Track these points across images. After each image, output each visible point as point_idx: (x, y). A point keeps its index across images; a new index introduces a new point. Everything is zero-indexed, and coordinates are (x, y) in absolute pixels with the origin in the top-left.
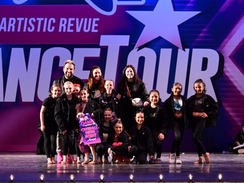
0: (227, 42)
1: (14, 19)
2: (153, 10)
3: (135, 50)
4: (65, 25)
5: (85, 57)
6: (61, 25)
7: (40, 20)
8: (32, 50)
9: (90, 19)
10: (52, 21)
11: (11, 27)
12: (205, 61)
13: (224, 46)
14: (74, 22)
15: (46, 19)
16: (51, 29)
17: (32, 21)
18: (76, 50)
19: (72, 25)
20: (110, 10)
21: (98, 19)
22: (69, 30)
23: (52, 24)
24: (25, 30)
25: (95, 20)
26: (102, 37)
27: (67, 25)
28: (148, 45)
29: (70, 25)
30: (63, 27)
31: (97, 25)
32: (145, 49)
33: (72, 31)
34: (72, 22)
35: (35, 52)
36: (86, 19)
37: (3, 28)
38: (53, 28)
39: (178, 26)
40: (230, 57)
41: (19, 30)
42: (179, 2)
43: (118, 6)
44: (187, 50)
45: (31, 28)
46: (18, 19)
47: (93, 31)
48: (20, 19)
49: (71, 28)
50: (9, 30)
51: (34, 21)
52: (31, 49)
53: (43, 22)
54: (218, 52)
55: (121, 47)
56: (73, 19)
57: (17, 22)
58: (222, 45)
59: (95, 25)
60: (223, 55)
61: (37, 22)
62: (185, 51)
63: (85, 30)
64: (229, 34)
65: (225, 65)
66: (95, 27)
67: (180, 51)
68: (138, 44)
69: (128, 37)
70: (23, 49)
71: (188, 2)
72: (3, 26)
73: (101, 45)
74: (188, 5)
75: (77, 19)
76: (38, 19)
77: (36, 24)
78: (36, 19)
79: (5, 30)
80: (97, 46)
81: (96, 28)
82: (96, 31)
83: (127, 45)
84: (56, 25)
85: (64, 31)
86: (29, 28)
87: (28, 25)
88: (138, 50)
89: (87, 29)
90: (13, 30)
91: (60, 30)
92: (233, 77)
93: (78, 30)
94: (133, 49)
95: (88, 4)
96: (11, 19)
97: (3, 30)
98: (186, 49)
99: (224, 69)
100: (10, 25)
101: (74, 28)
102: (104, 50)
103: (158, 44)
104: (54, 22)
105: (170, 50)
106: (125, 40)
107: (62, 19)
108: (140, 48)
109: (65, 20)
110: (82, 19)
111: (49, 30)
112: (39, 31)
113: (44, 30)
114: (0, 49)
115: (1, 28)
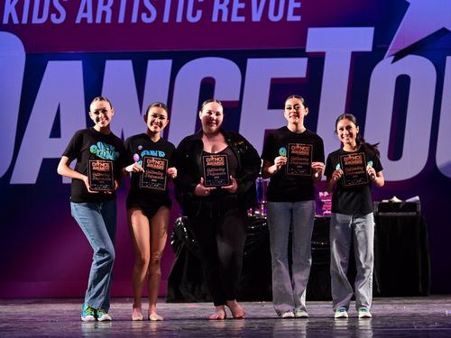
3: (387, 60)
4: (226, 6)
5: (273, 80)
6: (217, 6)
8: (151, 63)
11: (104, 13)
16: (194, 15)
18: (250, 61)
19: (242, 6)
22: (235, 18)
23: (197, 6)
24: (134, 20)
26: (312, 32)
27: (230, 7)
28: (415, 49)
29: (237, 5)
30: (220, 12)
31: (298, 5)
32: (409, 56)
33: (242, 19)
35: (158, 70)
37: (85, 15)
38: (199, 13)
41: (121, 20)
45: (149, 15)
47: (291, 18)
49: (240, 13)
50: (98, 20)
53: (175, 1)
55: (356, 57)
57: (118, 1)
59: (294, 5)
63: (272, 18)
66: (296, 9)
68: (394, 47)
69: (371, 31)
70: (129, 63)
72: (85, 11)
73: (308, 50)
77: (159, 5)
79: (90, 21)
80: (300, 52)
81: (296, 12)
82: (298, 18)
83: (369, 49)
85: (225, 19)
86: (144, 16)
87: (142, 9)
88: (394, 61)
89: (276, 14)
90: (108, 20)
91: (215, 19)
93: (256, 17)
94: (382, 58)
97: (84, 20)
100: (101, 8)
101: (246, 12)
102: (317, 62)
103: (439, 46)
106: (362, 39)
108: (398, 56)
111: (191, 19)
112: (166, 19)
113: (179, 19)
114: (80, 63)
115: (80, 15)
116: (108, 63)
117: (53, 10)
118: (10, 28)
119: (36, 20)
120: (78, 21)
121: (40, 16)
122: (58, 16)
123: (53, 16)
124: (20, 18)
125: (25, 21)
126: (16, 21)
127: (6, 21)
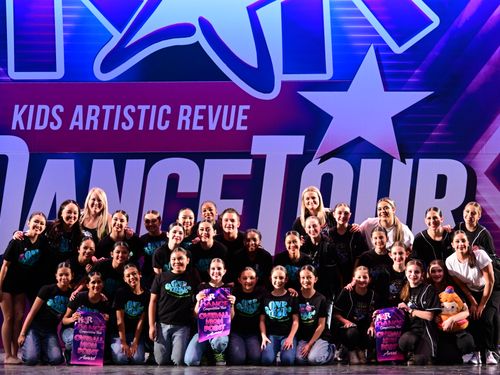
0: (482, 147)
1: (97, 108)
2: (346, 90)
3: (315, 161)
4: (189, 117)
5: (225, 176)
6: (181, 118)
7: (143, 108)
8: (129, 163)
9: (234, 107)
10: (165, 111)
11: (92, 122)
12: (442, 181)
13: (476, 154)
14: (204, 113)
15: (154, 107)
16: (163, 124)
17: (129, 111)
18: (206, 161)
19: (201, 117)
20: (269, 90)
21: (248, 107)
22: (195, 127)
23: (166, 117)
24: (116, 128)
25: (242, 108)
27: (192, 118)
28: (337, 153)
29: (198, 117)
30: (184, 122)
31: (245, 117)
32: (332, 159)
33: (201, 128)
34: (201, 112)
35: (135, 167)
36: (226, 107)
37: (77, 124)
38: (167, 123)
39: (393, 118)
40: (488, 173)
41: (105, 127)
42: (394, 75)
43: (283, 83)
44: (410, 162)
45: (127, 124)
46: (104, 107)
47: (239, 127)
48: (108, 108)
49: (200, 123)
50: (87, 128)
51: (133, 110)
52: (128, 161)
53: (148, 113)
54: (465, 165)
55: (291, 159)
56: (204, 107)
57: (103, 112)
58: (473, 151)
59: (242, 117)
60: (475, 169)
61: (138, 112)
62: (405, 162)
63: (224, 127)
64: (484, 131)
65: (478, 187)
66: (243, 121)
67: (397, 163)
68: (319, 152)
69: (301, 139)
70: (112, 161)
71: (410, 75)
72: (77, 120)
73: (253, 153)
74: (410, 80)
75: (211, 108)
76: (139, 107)
77: (136, 116)
78: (136, 107)
79: (81, 128)
80: (247, 155)
81: (244, 123)
82: (245, 128)
83: (302, 153)
84: (173, 118)
85: (187, 128)
86: (123, 124)
87: (123, 119)
88: (320, 162)
89: (228, 124)
90: (95, 128)
91: (179, 127)
92: (492, 210)
93: (212, 126)
94: (311, 160)
95: (230, 80)
96: (91, 108)
97: (76, 127)
98: (407, 160)
99: (477, 196)
100: (89, 118)
101: (204, 122)
102: (259, 163)
103: (356, 151)
104: (169, 112)
105: (378, 162)
106: (296, 144)
107: (183, 108)
108: (324, 159)
109: (189, 108)
110: (220, 107)
111: (160, 127)
112: (141, 128)
113: (151, 127)
114: (72, 161)
115: (73, 123)
116: (95, 161)
117: (51, 119)
118: (18, 133)
119: (38, 127)
120: (71, 128)
121: (41, 123)
122: (56, 124)
123: (52, 124)
124: (25, 125)
125: (29, 127)
126: (22, 127)
127: (14, 127)
